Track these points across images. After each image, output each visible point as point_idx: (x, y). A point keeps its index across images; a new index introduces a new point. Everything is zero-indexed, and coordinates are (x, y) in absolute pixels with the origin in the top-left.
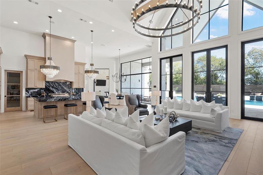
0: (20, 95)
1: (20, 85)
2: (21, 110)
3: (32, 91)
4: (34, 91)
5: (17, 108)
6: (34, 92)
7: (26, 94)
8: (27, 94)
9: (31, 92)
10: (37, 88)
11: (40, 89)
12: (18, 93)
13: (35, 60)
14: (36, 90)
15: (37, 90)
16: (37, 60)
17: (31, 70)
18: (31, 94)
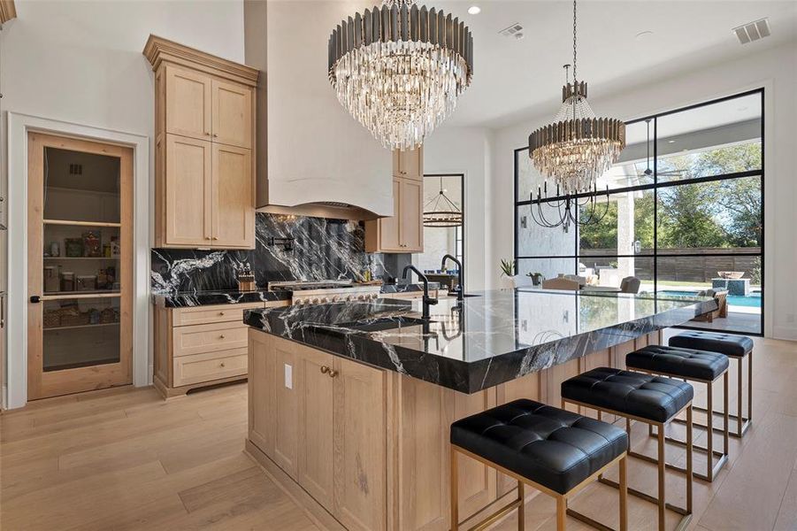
0: (118, 289)
1: (118, 228)
2: (127, 385)
3: (184, 265)
4: (197, 269)
5: (104, 371)
6: (196, 272)
7: (154, 283)
8: (162, 287)
9: (181, 275)
10: (212, 251)
11: (225, 255)
12: (99, 281)
13: (207, 80)
14: (207, 263)
15: (212, 262)
16: (218, 83)
17: (186, 139)
18: (182, 287)
